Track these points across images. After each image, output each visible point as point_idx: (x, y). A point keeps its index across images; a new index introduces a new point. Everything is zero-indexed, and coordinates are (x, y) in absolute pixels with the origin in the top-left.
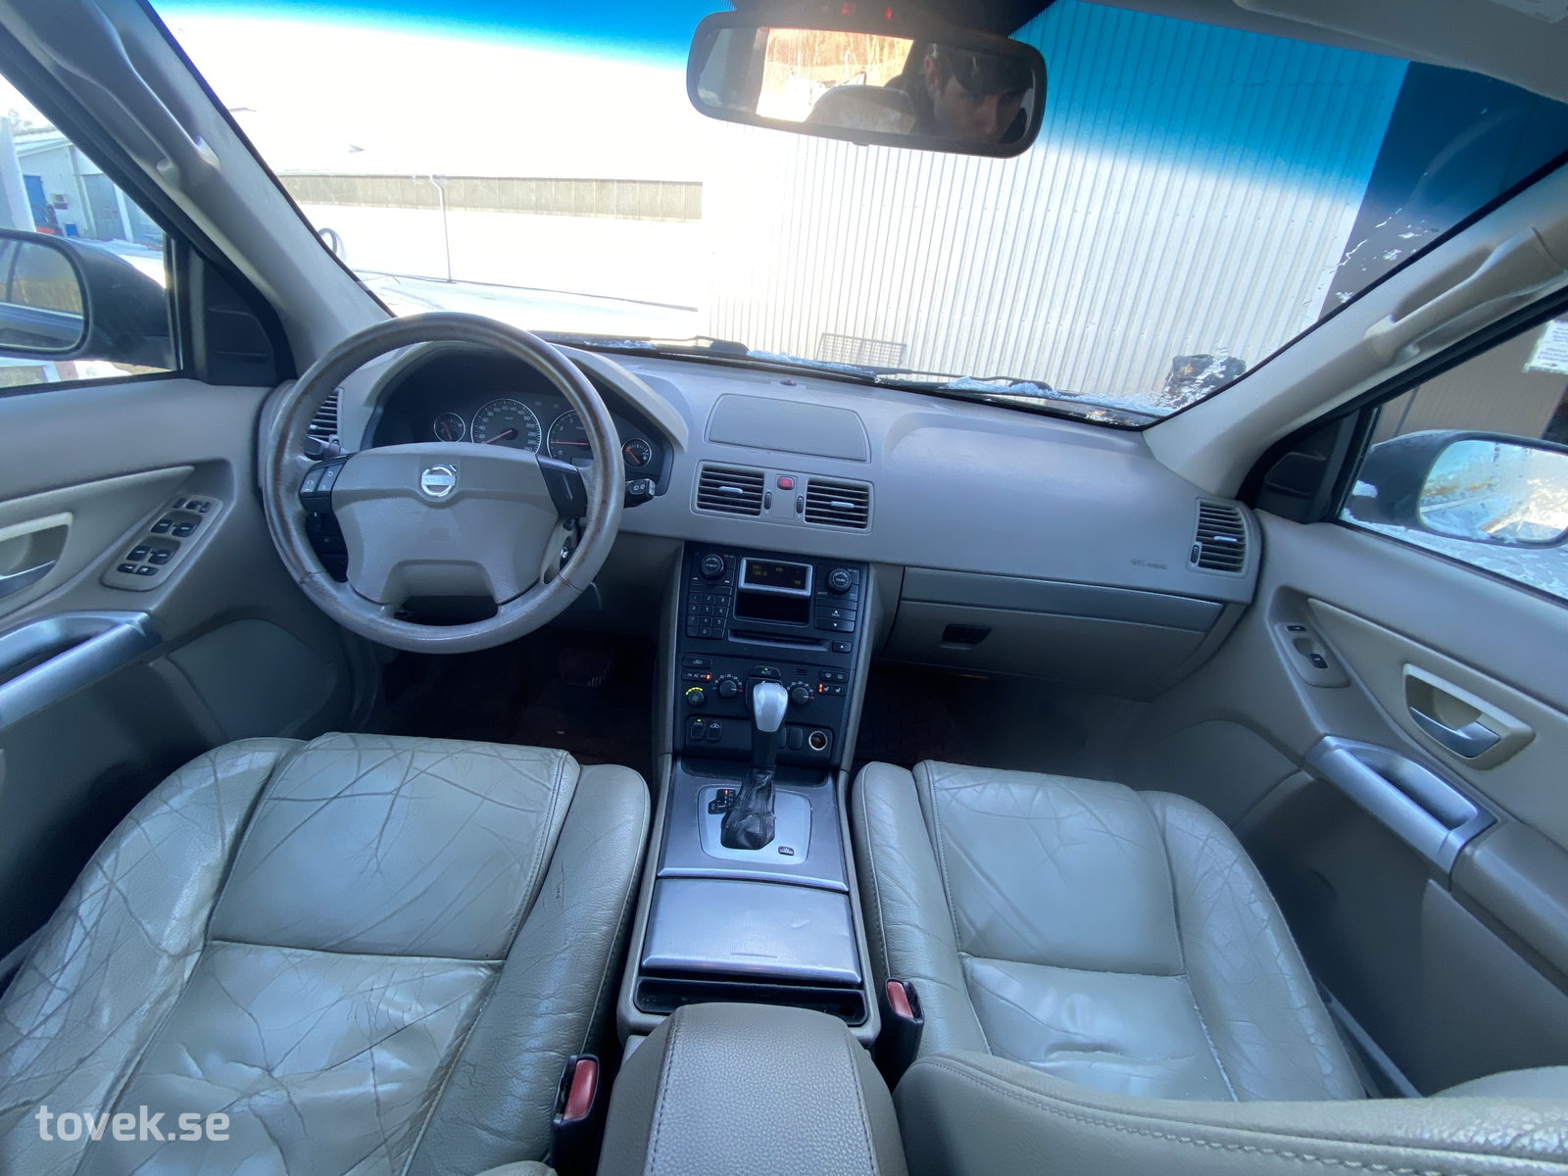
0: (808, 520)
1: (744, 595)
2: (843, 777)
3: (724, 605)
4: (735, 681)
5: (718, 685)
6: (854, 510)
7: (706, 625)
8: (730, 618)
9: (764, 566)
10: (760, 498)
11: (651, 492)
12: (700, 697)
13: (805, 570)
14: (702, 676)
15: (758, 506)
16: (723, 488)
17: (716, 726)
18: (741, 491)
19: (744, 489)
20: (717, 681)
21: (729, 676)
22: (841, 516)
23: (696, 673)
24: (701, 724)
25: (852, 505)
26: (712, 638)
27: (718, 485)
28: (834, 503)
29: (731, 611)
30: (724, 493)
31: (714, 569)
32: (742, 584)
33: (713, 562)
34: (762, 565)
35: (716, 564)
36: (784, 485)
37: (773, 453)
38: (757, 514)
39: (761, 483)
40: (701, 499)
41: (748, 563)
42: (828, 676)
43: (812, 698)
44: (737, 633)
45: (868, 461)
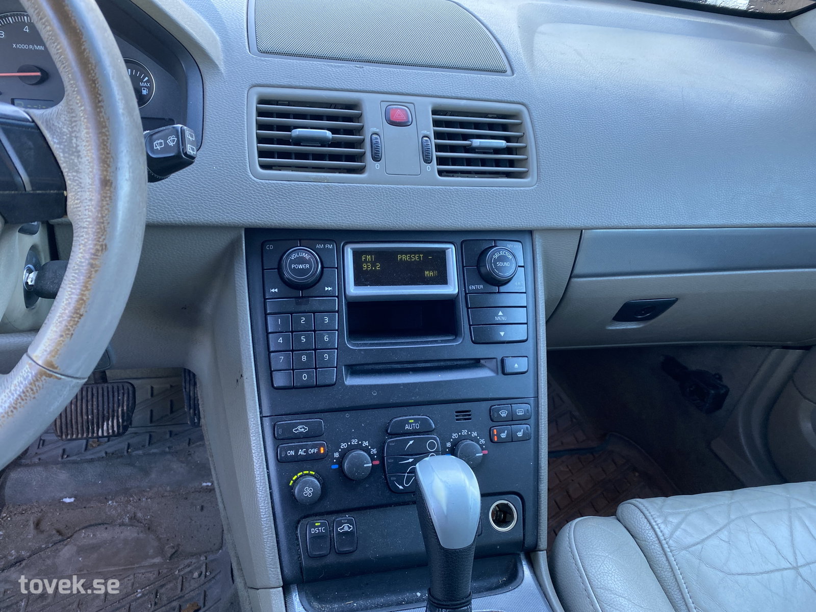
0: (441, 173)
1: (356, 307)
2: (542, 557)
3: (328, 329)
4: (366, 450)
5: (340, 461)
6: (509, 151)
7: (305, 367)
8: (341, 348)
9: (380, 255)
10: (359, 144)
11: (190, 149)
12: (314, 486)
13: (443, 252)
14: (312, 451)
15: (360, 157)
16: (296, 132)
17: (346, 528)
18: (329, 134)
19: (334, 131)
20: (336, 455)
21: (355, 442)
22: (484, 162)
23: (302, 447)
24: (322, 529)
25: (502, 143)
26: (317, 386)
27: (288, 128)
28: (476, 142)
29: (340, 336)
30: (298, 141)
31: (306, 271)
32: (353, 290)
33: (302, 261)
34: (379, 254)
35: (308, 262)
36: (393, 119)
37: (368, 68)
38: (360, 170)
39: (358, 118)
40: (262, 154)
41: (357, 254)
42: (504, 414)
43: (486, 452)
44: (355, 370)
45: (509, 72)
